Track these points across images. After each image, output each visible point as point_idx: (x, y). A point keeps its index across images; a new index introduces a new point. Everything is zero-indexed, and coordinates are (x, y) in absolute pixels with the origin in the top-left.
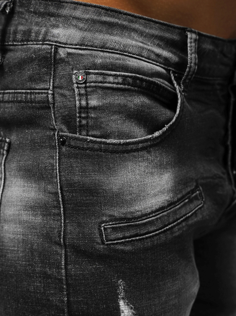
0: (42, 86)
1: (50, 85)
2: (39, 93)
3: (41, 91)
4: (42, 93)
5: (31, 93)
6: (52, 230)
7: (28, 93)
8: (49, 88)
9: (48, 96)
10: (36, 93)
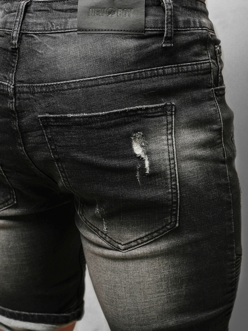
0: (204, 58)
1: (208, 57)
2: (204, 63)
3: (205, 62)
4: (206, 63)
5: (196, 64)
6: (219, 154)
7: (194, 65)
8: (209, 59)
9: (210, 65)
10: (201, 64)
